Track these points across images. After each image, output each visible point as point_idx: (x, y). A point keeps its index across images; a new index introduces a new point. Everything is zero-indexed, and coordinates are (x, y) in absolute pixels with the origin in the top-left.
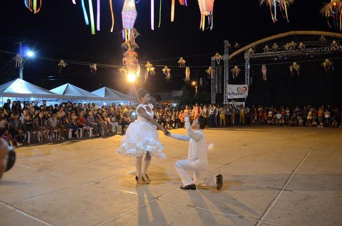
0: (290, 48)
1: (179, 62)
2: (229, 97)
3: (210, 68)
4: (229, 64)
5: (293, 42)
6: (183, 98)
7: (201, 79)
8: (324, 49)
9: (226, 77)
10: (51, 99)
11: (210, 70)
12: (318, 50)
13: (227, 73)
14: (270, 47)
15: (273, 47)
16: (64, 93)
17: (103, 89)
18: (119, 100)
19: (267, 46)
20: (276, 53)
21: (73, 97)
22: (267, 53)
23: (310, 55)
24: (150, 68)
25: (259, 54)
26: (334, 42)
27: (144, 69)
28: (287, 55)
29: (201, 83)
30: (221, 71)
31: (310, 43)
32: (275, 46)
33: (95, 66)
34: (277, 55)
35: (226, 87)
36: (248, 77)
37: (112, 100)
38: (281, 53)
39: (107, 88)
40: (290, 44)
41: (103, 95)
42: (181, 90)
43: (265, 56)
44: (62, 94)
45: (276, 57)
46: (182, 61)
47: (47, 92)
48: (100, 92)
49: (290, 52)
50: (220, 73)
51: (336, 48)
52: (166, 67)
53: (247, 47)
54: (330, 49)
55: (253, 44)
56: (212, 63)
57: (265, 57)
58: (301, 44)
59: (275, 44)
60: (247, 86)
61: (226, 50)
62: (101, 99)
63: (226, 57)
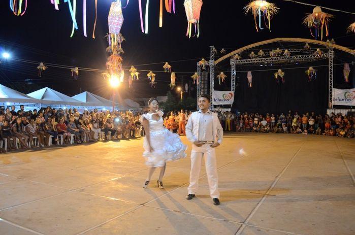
0: (275, 54)
1: (164, 67)
2: (215, 103)
3: (196, 74)
4: (216, 70)
5: (278, 49)
6: (168, 104)
7: (186, 85)
8: (308, 57)
9: (212, 83)
10: (28, 104)
11: (196, 76)
12: (302, 57)
13: (213, 78)
14: (256, 53)
15: (259, 53)
16: (43, 97)
17: (85, 93)
18: (101, 106)
19: (253, 53)
20: (262, 60)
21: (53, 101)
22: (253, 59)
23: (295, 62)
24: (134, 73)
25: (245, 60)
26: (318, 50)
27: (128, 73)
28: (273, 62)
29: (187, 88)
30: (206, 76)
31: (295, 50)
32: (261, 53)
33: (76, 70)
34: (263, 61)
35: (212, 94)
36: (234, 84)
37: (94, 105)
38: (267, 59)
39: (89, 93)
40: (276, 51)
41: (84, 101)
42: (166, 95)
43: (251, 62)
44: (40, 98)
45: (262, 63)
46: (167, 66)
47: (24, 96)
48: (81, 97)
49: (275, 59)
50: (206, 79)
51: (320, 56)
52: (151, 72)
53: (232, 53)
54: (314, 56)
55: (240, 50)
56: (198, 68)
57: (251, 64)
58: (286, 51)
59: (261, 50)
60: (233, 92)
61: (212, 56)
62: (82, 104)
63: (212, 63)
